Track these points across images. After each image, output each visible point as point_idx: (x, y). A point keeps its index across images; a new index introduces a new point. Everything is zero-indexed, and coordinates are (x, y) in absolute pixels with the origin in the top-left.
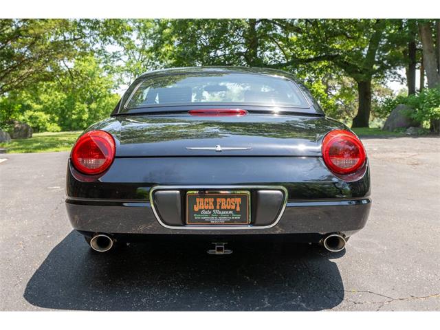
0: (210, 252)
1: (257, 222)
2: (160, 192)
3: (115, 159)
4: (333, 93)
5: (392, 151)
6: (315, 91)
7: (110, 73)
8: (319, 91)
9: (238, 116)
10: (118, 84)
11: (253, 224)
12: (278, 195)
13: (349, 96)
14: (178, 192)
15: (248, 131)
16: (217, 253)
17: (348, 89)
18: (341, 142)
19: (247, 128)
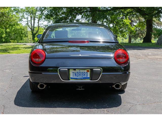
0: (77, 89)
1: (93, 79)
2: (61, 69)
3: (46, 59)
4: (135, 24)
5: (157, 55)
6: (125, 23)
7: (17, 13)
8: (127, 23)
9: (86, 43)
10: (22, 18)
11: (91, 80)
12: (99, 70)
13: (143, 26)
14: (67, 69)
15: (90, 49)
16: (79, 89)
17: (142, 22)
18: (121, 53)
19: (89, 48)
